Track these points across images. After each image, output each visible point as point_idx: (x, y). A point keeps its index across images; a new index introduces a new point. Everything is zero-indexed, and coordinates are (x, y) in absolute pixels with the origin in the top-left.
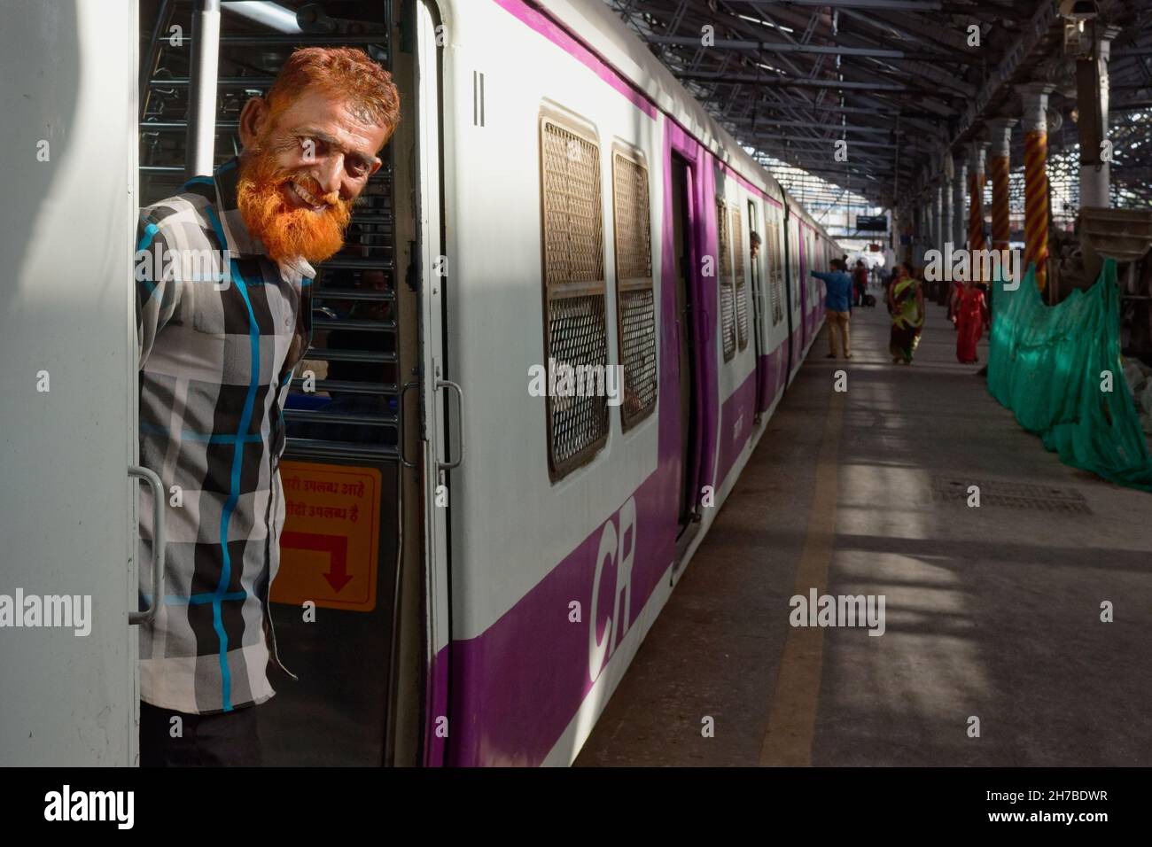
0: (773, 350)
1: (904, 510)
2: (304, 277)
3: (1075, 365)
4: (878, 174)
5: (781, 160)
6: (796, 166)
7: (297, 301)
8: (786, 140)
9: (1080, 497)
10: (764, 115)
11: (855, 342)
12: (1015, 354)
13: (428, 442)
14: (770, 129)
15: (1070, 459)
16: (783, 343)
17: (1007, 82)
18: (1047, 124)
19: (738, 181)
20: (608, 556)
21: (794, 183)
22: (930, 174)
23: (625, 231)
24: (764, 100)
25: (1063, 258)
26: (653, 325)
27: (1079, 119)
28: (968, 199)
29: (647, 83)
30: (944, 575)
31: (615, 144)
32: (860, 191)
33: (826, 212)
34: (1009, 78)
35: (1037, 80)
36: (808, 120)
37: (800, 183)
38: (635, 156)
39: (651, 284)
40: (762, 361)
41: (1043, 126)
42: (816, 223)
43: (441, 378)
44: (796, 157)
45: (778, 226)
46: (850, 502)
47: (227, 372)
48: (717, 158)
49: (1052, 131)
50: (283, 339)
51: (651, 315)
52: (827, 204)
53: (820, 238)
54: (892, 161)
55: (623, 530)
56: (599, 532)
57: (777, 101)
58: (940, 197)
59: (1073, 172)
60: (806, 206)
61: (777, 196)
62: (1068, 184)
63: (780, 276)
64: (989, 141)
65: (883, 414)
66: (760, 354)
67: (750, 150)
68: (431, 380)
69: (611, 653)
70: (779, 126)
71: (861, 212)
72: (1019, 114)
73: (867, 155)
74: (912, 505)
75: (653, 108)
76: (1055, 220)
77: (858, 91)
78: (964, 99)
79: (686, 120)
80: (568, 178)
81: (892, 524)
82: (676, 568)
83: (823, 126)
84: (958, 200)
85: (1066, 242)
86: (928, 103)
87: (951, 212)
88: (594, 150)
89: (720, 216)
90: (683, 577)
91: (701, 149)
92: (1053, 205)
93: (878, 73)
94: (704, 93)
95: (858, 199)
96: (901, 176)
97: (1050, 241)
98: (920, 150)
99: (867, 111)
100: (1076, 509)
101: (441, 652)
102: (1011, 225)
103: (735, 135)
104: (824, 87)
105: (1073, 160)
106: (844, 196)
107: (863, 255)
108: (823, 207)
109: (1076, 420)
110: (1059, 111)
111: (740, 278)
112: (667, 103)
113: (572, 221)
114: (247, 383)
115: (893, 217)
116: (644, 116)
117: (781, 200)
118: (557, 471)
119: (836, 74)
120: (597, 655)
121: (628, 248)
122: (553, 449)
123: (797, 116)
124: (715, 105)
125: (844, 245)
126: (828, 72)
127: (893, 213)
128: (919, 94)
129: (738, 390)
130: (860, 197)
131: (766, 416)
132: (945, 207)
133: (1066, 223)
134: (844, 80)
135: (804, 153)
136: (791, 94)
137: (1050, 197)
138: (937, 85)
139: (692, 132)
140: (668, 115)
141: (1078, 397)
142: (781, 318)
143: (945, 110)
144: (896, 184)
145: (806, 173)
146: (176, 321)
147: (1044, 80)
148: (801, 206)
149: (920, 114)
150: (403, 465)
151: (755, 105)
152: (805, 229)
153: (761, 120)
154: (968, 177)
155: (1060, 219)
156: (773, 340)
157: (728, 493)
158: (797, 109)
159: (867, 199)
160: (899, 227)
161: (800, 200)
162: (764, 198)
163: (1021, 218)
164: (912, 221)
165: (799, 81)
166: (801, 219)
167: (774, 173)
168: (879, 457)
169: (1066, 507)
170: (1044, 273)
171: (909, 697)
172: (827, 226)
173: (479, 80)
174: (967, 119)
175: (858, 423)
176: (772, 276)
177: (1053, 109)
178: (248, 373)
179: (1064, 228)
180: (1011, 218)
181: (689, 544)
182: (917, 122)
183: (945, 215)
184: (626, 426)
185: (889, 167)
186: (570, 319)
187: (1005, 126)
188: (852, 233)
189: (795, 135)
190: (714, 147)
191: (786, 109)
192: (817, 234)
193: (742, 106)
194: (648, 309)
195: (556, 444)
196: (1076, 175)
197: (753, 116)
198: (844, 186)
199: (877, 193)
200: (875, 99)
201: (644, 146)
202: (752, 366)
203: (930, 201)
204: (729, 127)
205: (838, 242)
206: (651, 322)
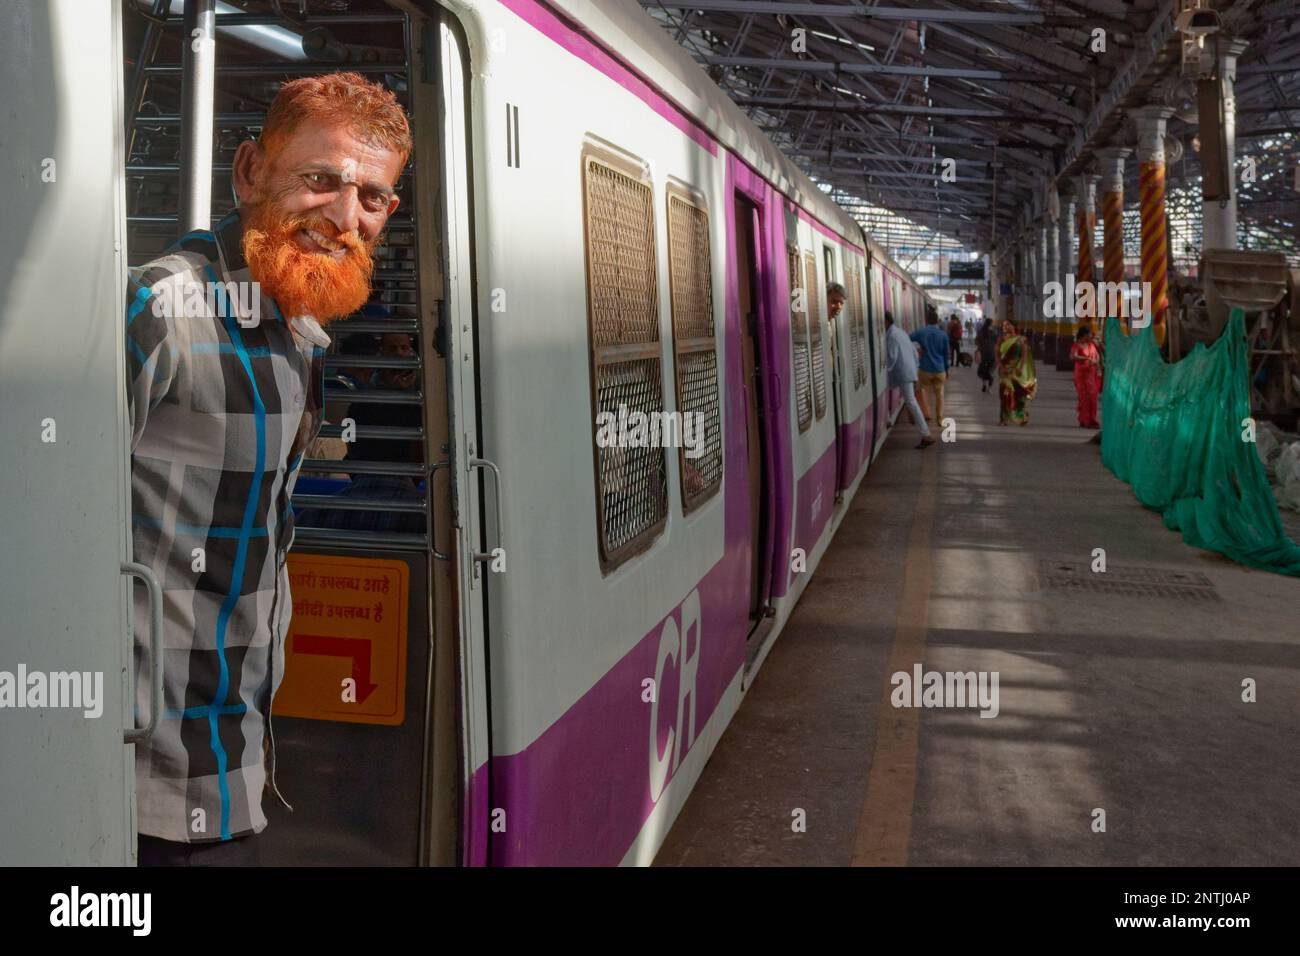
0: (855, 418)
1: (1008, 600)
2: (316, 347)
3: (1197, 430)
4: (973, 214)
5: (862, 199)
6: (880, 206)
7: (308, 373)
8: (868, 176)
9: (1206, 582)
10: (842, 147)
11: (950, 407)
12: (1133, 420)
13: (461, 529)
14: (849, 163)
15: (1194, 539)
16: (867, 410)
17: (1119, 106)
18: (1166, 153)
19: (812, 224)
20: (669, 657)
21: (878, 225)
22: (1033, 210)
23: (683, 284)
24: (842, 129)
25: (1185, 308)
26: (717, 392)
27: (1201, 148)
28: (1076, 241)
29: (705, 112)
30: (1053, 674)
31: (669, 186)
32: (953, 233)
33: (915, 258)
34: (1122, 101)
35: (1153, 103)
36: (893, 152)
37: (885, 225)
38: (693, 198)
39: (714, 345)
40: (842, 432)
41: (1160, 156)
42: (903, 271)
43: (474, 456)
44: (880, 195)
45: (859, 275)
46: (945, 592)
47: (229, 456)
48: (787, 198)
49: (1171, 161)
50: (292, 417)
51: (714, 380)
52: (915, 249)
53: (908, 289)
54: (989, 199)
55: (686, 627)
56: (658, 631)
57: (856, 130)
58: (1045, 240)
59: (1196, 209)
60: (891, 252)
61: (858, 241)
62: (1190, 222)
63: (862, 333)
64: (1099, 174)
65: (982, 490)
66: (840, 423)
67: (826, 188)
68: (464, 458)
69: (674, 769)
70: (859, 159)
71: (955, 257)
72: (1133, 142)
73: (961, 192)
74: (1016, 594)
75: (713, 143)
76: (1175, 264)
77: (949, 118)
78: (1070, 126)
79: (751, 156)
80: (616, 225)
81: (993, 616)
82: (747, 670)
83: (910, 159)
84: (1065, 243)
85: (1188, 290)
86: (1029, 131)
87: (1057, 256)
88: (646, 192)
89: (791, 264)
90: (755, 682)
91: (769, 188)
92: (1174, 247)
93: (972, 96)
94: (774, 122)
95: (951, 242)
96: (1000, 216)
97: (1170, 288)
98: (1023, 185)
99: (960, 141)
100: (1203, 595)
101: (479, 771)
102: (1126, 270)
103: (810, 171)
104: (911, 114)
105: (1196, 194)
106: (936, 239)
107: (958, 306)
108: (911, 252)
109: (1199, 494)
110: (1180, 139)
111: (815, 336)
112: (730, 137)
113: (621, 274)
114: (251, 469)
115: (991, 263)
116: (703, 152)
117: (863, 246)
118: (608, 561)
119: (924, 99)
120: (658, 771)
121: (686, 304)
122: (604, 535)
123: (880, 147)
124: (786, 136)
125: (935, 295)
126: (914, 96)
127: (991, 258)
128: (1019, 120)
129: (815, 464)
130: (953, 240)
131: (848, 495)
132: (1050, 251)
133: (1188, 267)
134: (933, 105)
135: (890, 190)
136: (873, 122)
137: (1169, 237)
138: (1041, 110)
139: (759, 169)
140: (730, 150)
141: (1201, 467)
142: (864, 381)
143: (1049, 139)
144: (994, 224)
145: (891, 213)
146: (171, 399)
147: (1162, 102)
148: (886, 252)
149: (1021, 144)
150: (433, 557)
151: (832, 136)
152: (890, 279)
153: (839, 153)
154: (1076, 215)
155: (1182, 263)
156: (855, 407)
157: (805, 584)
158: (881, 140)
159: (961, 243)
160: (999, 274)
161: (885, 245)
162: (842, 244)
163: (1137, 262)
164: (1013, 268)
165: (881, 107)
166: (885, 267)
167: (855, 213)
168: (979, 539)
169: (1191, 594)
170: (1163, 325)
171: (1016, 814)
172: (917, 275)
173: (513, 114)
174: (1074, 149)
175: (955, 501)
176: (853, 333)
177: (1172, 136)
178: (253, 458)
179: (1186, 273)
180: (1126, 262)
181: (761, 643)
182: (1016, 153)
183: (1050, 261)
184: (687, 508)
185: (985, 205)
186: (622, 386)
187: (1117, 156)
188: (945, 281)
189: (879, 170)
190: (784, 186)
191: (868, 140)
192: (904, 284)
193: (818, 137)
194: (711, 373)
195: (607, 531)
196: (1200, 212)
197: (829, 148)
198: (936, 228)
199: (973, 235)
200: (969, 126)
201: (704, 187)
202: (831, 436)
203: (1033, 244)
204: (803, 160)
205: (929, 292)
206: (713, 388)
